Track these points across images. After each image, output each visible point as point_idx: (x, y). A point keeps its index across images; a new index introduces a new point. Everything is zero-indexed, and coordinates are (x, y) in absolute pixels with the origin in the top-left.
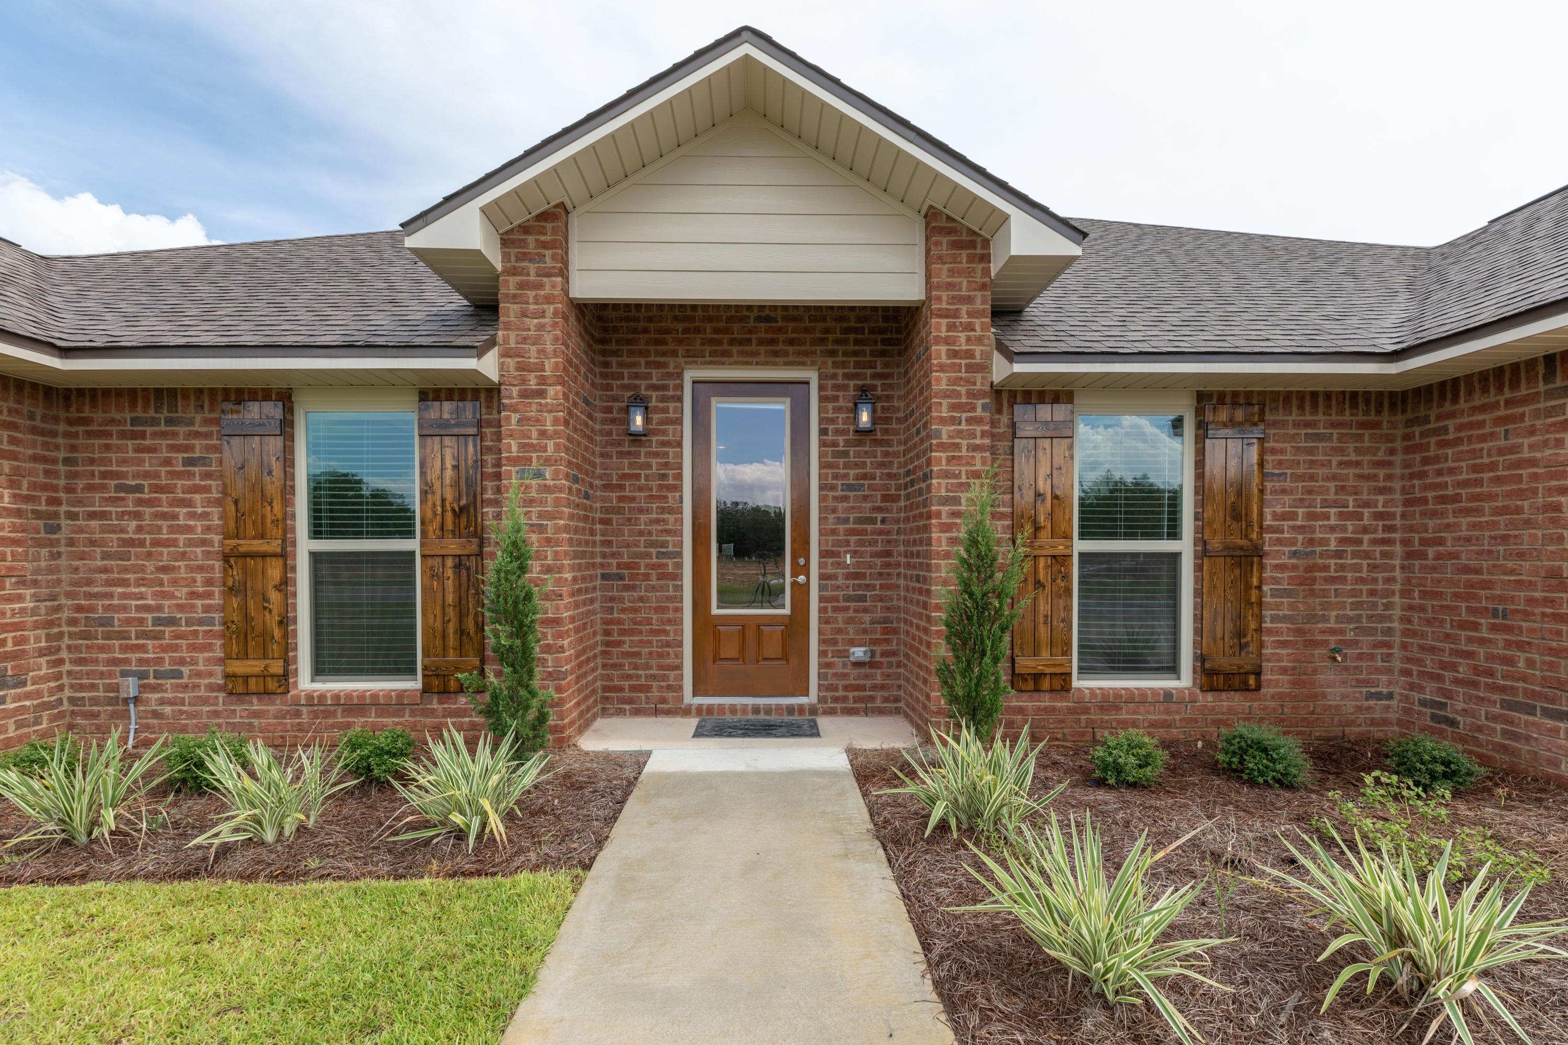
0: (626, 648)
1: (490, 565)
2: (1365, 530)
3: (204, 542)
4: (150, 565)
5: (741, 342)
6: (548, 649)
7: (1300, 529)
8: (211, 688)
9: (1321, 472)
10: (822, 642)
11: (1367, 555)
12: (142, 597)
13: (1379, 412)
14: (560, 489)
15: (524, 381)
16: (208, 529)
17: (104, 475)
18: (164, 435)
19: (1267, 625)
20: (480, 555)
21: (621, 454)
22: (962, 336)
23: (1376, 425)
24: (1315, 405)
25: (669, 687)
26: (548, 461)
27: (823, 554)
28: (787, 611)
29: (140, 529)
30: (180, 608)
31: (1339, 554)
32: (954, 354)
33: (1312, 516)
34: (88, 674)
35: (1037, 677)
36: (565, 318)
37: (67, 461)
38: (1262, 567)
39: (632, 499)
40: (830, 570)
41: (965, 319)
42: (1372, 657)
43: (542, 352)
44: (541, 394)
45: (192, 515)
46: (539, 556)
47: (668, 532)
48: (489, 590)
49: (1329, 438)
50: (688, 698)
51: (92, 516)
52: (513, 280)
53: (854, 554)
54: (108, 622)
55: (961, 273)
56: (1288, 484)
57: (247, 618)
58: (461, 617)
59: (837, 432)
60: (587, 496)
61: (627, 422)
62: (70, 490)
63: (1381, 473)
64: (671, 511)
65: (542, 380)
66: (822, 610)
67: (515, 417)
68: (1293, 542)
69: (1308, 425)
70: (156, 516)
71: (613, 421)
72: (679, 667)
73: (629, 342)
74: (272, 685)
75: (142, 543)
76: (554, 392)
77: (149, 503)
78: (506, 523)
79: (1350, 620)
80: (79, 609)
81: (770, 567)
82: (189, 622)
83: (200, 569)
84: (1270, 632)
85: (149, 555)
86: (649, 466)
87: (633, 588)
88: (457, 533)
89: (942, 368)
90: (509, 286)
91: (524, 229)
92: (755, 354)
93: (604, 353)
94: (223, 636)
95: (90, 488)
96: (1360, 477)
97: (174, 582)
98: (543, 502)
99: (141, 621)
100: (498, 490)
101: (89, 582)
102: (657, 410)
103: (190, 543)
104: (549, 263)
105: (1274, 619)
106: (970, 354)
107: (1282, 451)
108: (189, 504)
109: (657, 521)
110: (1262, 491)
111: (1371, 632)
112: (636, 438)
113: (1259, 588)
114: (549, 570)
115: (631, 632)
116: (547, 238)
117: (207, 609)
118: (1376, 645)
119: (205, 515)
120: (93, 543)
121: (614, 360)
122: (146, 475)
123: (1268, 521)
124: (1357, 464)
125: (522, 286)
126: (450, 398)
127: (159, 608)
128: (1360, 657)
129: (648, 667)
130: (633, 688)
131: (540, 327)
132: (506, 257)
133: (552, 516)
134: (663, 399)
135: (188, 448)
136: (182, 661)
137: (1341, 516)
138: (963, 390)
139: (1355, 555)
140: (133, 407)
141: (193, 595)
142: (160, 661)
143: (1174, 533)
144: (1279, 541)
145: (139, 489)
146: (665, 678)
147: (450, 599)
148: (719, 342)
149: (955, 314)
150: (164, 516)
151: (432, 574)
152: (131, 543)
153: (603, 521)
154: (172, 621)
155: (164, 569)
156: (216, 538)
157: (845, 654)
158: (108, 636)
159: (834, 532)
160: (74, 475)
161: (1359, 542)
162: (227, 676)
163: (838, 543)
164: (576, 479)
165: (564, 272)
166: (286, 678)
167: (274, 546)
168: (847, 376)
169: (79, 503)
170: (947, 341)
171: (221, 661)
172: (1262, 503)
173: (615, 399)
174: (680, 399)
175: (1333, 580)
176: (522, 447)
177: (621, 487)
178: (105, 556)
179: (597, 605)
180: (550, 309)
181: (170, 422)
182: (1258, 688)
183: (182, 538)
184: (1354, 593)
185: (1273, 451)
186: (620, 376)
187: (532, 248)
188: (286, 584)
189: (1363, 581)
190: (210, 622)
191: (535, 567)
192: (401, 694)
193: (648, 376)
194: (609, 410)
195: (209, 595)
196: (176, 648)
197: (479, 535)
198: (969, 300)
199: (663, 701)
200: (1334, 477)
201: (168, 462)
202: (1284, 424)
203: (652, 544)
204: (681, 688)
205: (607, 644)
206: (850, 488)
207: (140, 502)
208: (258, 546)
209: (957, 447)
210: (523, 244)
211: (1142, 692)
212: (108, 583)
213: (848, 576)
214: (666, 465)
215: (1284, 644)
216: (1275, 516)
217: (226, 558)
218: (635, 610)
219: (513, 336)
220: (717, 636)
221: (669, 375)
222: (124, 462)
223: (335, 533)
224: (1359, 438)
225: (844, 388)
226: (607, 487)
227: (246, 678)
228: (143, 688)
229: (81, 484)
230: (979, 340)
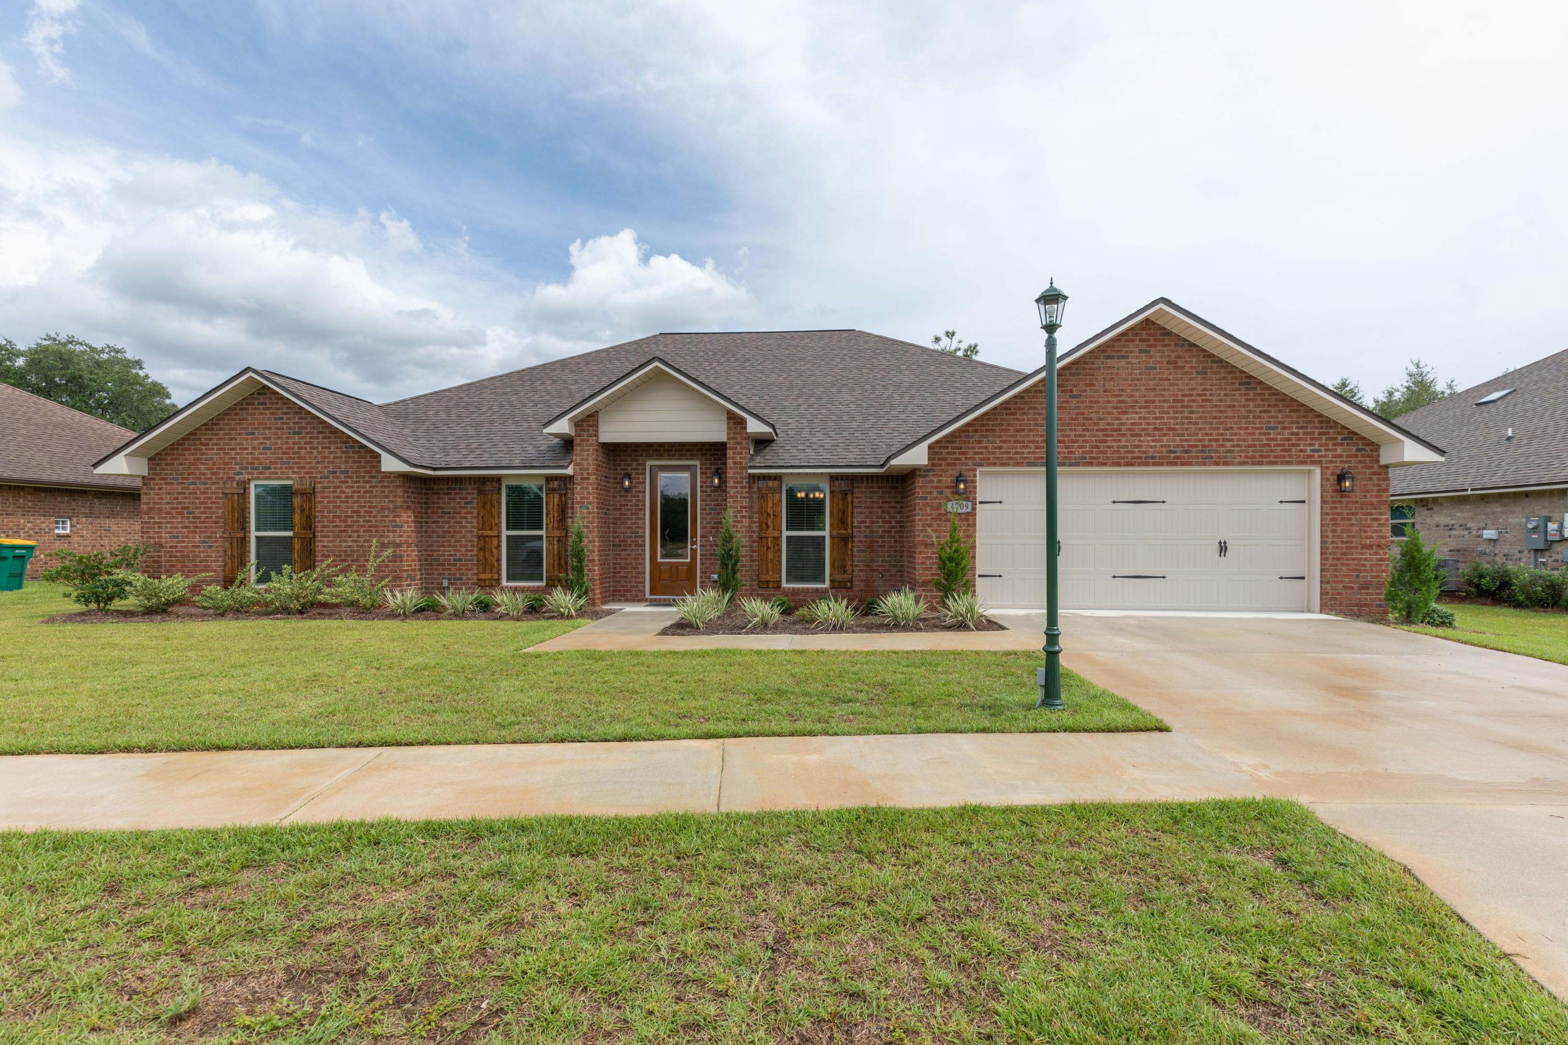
0: (622, 574)
1: (570, 540)
2: (893, 527)
3: (471, 532)
4: (453, 540)
5: (668, 451)
6: (589, 570)
7: (868, 527)
8: (473, 584)
9: (875, 505)
10: (701, 572)
11: (893, 537)
12: (449, 551)
13: (897, 483)
14: (594, 513)
15: (582, 474)
16: (472, 527)
17: (438, 508)
18: (458, 494)
19: (855, 563)
20: (566, 536)
21: (620, 496)
22: (738, 457)
23: (897, 488)
24: (872, 480)
25: (639, 591)
26: (590, 503)
27: (702, 537)
28: (689, 560)
29: (449, 527)
30: (463, 555)
31: (882, 537)
32: (735, 463)
33: (872, 522)
34: (431, 579)
35: (768, 582)
36: (597, 450)
37: (425, 503)
38: (853, 542)
39: (625, 514)
40: (704, 543)
41: (739, 450)
42: (896, 576)
43: (588, 464)
44: (588, 479)
45: (467, 522)
46: (587, 537)
47: (639, 527)
48: (569, 549)
49: (878, 493)
50: (648, 595)
51: (433, 522)
52: (578, 439)
53: (714, 536)
54: (438, 560)
55: (737, 433)
56: (863, 510)
57: (486, 559)
58: (560, 559)
59: (707, 487)
60: (606, 514)
61: (622, 483)
62: (426, 513)
63: (898, 506)
64: (640, 519)
65: (589, 474)
66: (701, 559)
67: (579, 487)
68: (865, 532)
69: (870, 488)
70: (455, 522)
71: (617, 483)
72: (644, 582)
73: (624, 451)
74: (494, 583)
75: (450, 532)
76: (592, 478)
77: (452, 518)
78: (576, 525)
79: (887, 562)
80: (429, 555)
81: (680, 545)
82: (466, 560)
83: (470, 541)
84: (856, 566)
85: (452, 536)
86: (631, 501)
87: (625, 550)
88: (558, 528)
89: (731, 468)
90: (577, 441)
91: (583, 420)
92: (674, 455)
93: (614, 456)
94: (477, 565)
95: (433, 512)
96: (890, 507)
97: (461, 546)
98: (588, 518)
99: (449, 560)
100: (573, 513)
101: (432, 546)
102: (635, 478)
103: (466, 532)
104: (591, 432)
105: (858, 561)
106: (741, 463)
107: (861, 498)
108: (466, 518)
109: (635, 523)
110: (852, 513)
111: (895, 566)
112: (627, 490)
113: (852, 550)
114: (590, 542)
115: (624, 568)
116: (591, 423)
117: (472, 555)
118: (897, 571)
119: (471, 522)
120: (433, 532)
121: (618, 458)
122: (452, 508)
123: (855, 524)
124: (889, 502)
125: (582, 440)
126: (556, 480)
127: (455, 555)
128: (891, 576)
129: (631, 582)
130: (625, 591)
131: (588, 455)
132: (576, 430)
133: (591, 523)
134: (637, 474)
135: (466, 498)
136: (463, 574)
137: (883, 522)
138: (738, 476)
139: (889, 537)
140: (448, 483)
141: (467, 551)
142: (455, 574)
143: (824, 530)
144: (860, 532)
145: (449, 513)
146: (637, 587)
147: (556, 552)
148: (659, 451)
149: (736, 448)
150: (458, 522)
151: (549, 543)
152: (446, 532)
153: (613, 523)
154: (460, 560)
155: (457, 541)
156: (475, 530)
157: (709, 577)
158: (438, 565)
159: (705, 527)
160: (428, 508)
161: (890, 532)
162: (479, 579)
163: (707, 532)
164: (601, 508)
165: (597, 436)
166: (498, 580)
167: (496, 533)
168: (711, 464)
169: (429, 518)
170: (733, 458)
171: (477, 574)
172: (852, 516)
173: (618, 474)
174: (644, 474)
175: (880, 546)
176: (582, 498)
177: (621, 509)
178: (438, 537)
179: (611, 557)
180: (591, 449)
181: (460, 489)
182: (851, 588)
183: (463, 530)
184: (888, 551)
185: (857, 498)
186: (620, 465)
187: (585, 427)
188: (499, 547)
189: (892, 547)
190: (472, 560)
191: (585, 540)
192: (538, 587)
193: (631, 465)
194: (616, 478)
195: (472, 551)
196: (461, 569)
197: (566, 529)
198: (740, 443)
199: (637, 596)
200: (880, 507)
201: (459, 503)
202: (861, 487)
203: (633, 532)
204: (644, 591)
205: (614, 573)
206: (712, 509)
207: (450, 517)
208: (489, 533)
209: (736, 497)
210: (582, 425)
211: (808, 589)
212: (439, 546)
213: (711, 546)
214: (638, 500)
215: (862, 571)
216: (858, 522)
217: (479, 537)
218: (626, 559)
219: (578, 458)
220: (660, 570)
221: (639, 464)
222: (444, 503)
223: (514, 529)
224: (889, 492)
225: (710, 469)
226: (615, 509)
227: (485, 580)
228: (450, 584)
229: (430, 511)
230: (744, 458)
